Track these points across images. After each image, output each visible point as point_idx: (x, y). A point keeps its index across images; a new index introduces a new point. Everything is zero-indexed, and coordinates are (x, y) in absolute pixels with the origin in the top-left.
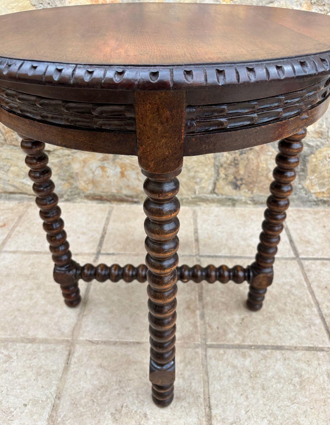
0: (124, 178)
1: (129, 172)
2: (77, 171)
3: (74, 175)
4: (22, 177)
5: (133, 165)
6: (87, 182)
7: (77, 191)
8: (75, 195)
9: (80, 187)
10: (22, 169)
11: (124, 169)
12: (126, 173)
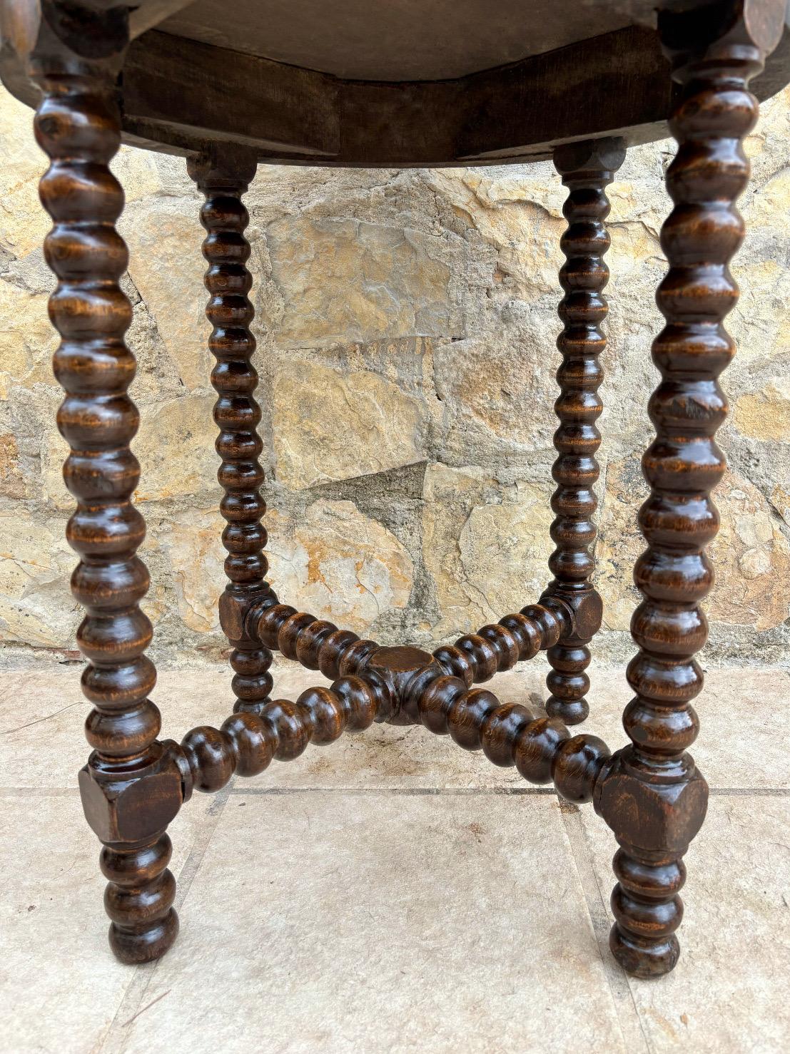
0: (318, 583)
1: (334, 564)
2: (182, 568)
3: (172, 582)
4: (22, 591)
5: (345, 543)
6: (208, 602)
7: (177, 632)
8: (171, 643)
9: (188, 618)
10: (24, 566)
11: (317, 554)
12: (322, 566)
